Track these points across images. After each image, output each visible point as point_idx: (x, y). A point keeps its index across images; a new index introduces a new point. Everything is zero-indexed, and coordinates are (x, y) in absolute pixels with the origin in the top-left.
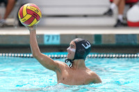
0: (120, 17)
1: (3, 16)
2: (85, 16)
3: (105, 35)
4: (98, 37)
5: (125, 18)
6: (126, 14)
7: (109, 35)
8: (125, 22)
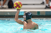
0: (47, 5)
1: (2, 4)
2: (34, 4)
3: (41, 12)
4: (39, 12)
5: (49, 5)
6: (49, 4)
7: (43, 12)
8: (49, 7)
